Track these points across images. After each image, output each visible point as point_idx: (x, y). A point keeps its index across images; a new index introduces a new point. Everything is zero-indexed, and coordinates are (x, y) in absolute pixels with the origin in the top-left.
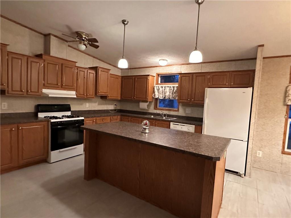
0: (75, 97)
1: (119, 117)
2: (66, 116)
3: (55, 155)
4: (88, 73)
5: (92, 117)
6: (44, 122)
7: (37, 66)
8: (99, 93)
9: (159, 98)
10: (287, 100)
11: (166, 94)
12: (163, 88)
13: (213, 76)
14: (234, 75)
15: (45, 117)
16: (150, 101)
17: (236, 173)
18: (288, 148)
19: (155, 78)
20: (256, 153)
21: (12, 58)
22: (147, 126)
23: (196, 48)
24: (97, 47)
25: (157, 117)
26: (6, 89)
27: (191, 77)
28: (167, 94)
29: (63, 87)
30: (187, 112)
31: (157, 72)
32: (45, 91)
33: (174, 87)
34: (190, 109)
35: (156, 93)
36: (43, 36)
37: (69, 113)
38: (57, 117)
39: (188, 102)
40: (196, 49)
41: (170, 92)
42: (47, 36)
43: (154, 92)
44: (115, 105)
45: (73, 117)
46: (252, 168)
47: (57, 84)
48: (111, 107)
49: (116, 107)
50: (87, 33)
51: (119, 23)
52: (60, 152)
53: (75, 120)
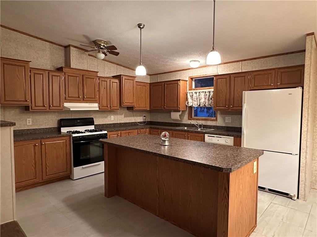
0: (98, 109)
1: (148, 130)
2: (89, 130)
3: (78, 171)
4: (111, 83)
5: (117, 131)
6: (67, 137)
7: (57, 82)
8: (124, 104)
9: (194, 106)
11: (201, 101)
12: (198, 94)
13: (255, 75)
14: (282, 73)
15: (67, 132)
16: (183, 110)
21: (35, 74)
22: (166, 138)
23: (213, 48)
24: (117, 54)
25: (191, 129)
26: (30, 105)
29: (85, 99)
30: (227, 121)
31: (189, 76)
32: (66, 105)
33: (209, 92)
34: (230, 118)
35: (190, 100)
36: (63, 48)
37: (92, 127)
38: (79, 131)
39: (226, 108)
40: (213, 50)
41: (205, 99)
42: (67, 48)
43: (187, 99)
44: (144, 116)
45: (96, 131)
47: (79, 97)
48: (139, 119)
49: (145, 119)
50: (105, 40)
51: (135, 27)
52: (83, 168)
53: (97, 134)
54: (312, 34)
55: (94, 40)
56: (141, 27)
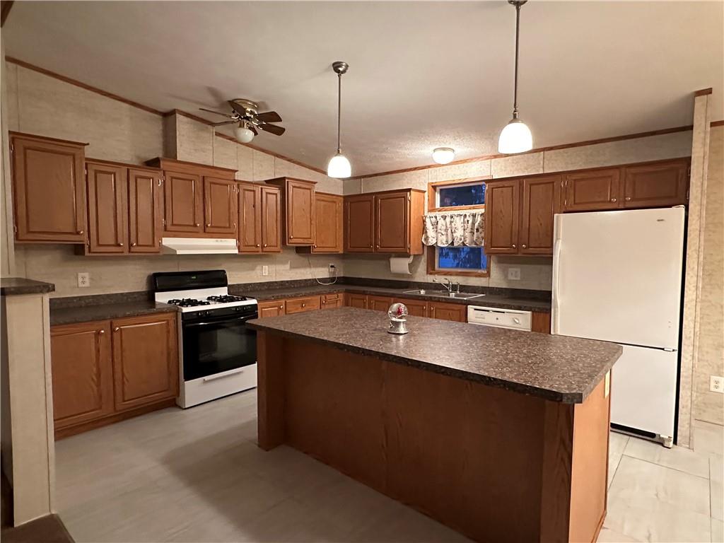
0: (236, 252)
1: (341, 295)
2: (216, 297)
3: (194, 390)
4: (264, 195)
5: (277, 298)
6: (168, 315)
7: (149, 190)
8: (290, 241)
9: (439, 245)
11: (455, 235)
13: (575, 180)
14: (635, 175)
15: (170, 302)
16: (416, 253)
17: (649, 436)
19: (426, 193)
20: (707, 383)
21: (96, 172)
22: (401, 318)
23: (515, 116)
24: (280, 131)
25: (434, 293)
26: (86, 242)
27: (516, 189)
28: (459, 233)
29: (207, 230)
30: (511, 277)
31: (430, 181)
32: (168, 242)
33: (474, 216)
34: (518, 270)
35: (431, 233)
36: (161, 117)
37: (223, 292)
38: (196, 300)
39: (512, 251)
40: (515, 119)
41: (464, 230)
42: (168, 116)
43: (424, 230)
44: (332, 267)
45: (232, 300)
46: (693, 423)
47: (195, 225)
48: (322, 273)
49: (334, 273)
50: (255, 101)
51: (327, 70)
52: (205, 382)
53: (236, 307)
54: (709, 91)
55: (230, 99)
56: (341, 69)
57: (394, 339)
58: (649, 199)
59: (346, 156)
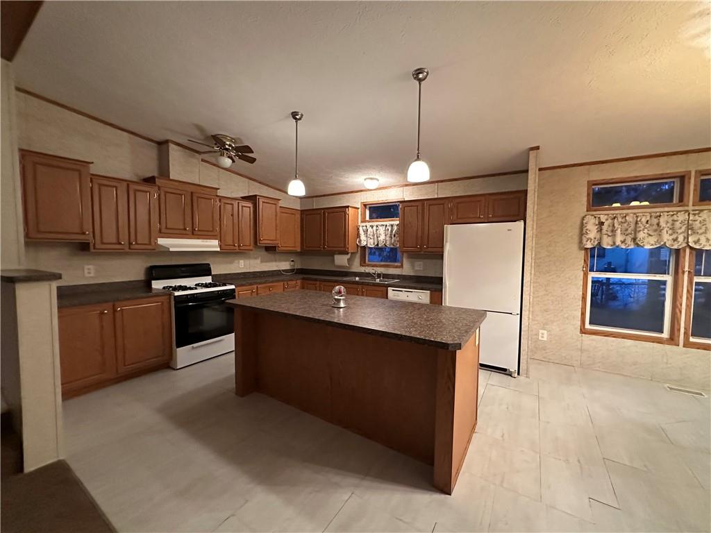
0: (219, 249)
1: (299, 282)
2: (202, 284)
3: (184, 354)
4: (240, 207)
5: (251, 284)
6: (163, 297)
7: (146, 201)
8: (261, 242)
9: (369, 245)
10: (584, 240)
11: (379, 239)
13: (457, 203)
14: (494, 200)
15: (164, 288)
16: (353, 252)
17: (503, 371)
18: (591, 323)
19: (360, 210)
20: (537, 334)
21: (100, 185)
22: (341, 296)
23: (418, 156)
24: (252, 160)
25: (365, 280)
26: (90, 239)
27: (420, 208)
28: (382, 238)
29: (195, 233)
30: (417, 268)
31: (362, 201)
32: (162, 241)
33: (392, 226)
34: (421, 263)
35: (363, 237)
36: (156, 145)
37: (208, 280)
38: (186, 286)
39: (418, 250)
40: (418, 159)
41: (386, 235)
42: (162, 145)
43: (358, 235)
44: (292, 261)
45: (215, 286)
46: (529, 361)
47: (185, 229)
48: (285, 265)
49: (294, 266)
50: (233, 137)
51: (287, 117)
52: (194, 348)
53: (218, 291)
54: (538, 148)
55: (213, 134)
57: (336, 311)
58: (503, 216)
59: (301, 180)
